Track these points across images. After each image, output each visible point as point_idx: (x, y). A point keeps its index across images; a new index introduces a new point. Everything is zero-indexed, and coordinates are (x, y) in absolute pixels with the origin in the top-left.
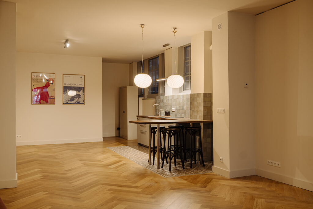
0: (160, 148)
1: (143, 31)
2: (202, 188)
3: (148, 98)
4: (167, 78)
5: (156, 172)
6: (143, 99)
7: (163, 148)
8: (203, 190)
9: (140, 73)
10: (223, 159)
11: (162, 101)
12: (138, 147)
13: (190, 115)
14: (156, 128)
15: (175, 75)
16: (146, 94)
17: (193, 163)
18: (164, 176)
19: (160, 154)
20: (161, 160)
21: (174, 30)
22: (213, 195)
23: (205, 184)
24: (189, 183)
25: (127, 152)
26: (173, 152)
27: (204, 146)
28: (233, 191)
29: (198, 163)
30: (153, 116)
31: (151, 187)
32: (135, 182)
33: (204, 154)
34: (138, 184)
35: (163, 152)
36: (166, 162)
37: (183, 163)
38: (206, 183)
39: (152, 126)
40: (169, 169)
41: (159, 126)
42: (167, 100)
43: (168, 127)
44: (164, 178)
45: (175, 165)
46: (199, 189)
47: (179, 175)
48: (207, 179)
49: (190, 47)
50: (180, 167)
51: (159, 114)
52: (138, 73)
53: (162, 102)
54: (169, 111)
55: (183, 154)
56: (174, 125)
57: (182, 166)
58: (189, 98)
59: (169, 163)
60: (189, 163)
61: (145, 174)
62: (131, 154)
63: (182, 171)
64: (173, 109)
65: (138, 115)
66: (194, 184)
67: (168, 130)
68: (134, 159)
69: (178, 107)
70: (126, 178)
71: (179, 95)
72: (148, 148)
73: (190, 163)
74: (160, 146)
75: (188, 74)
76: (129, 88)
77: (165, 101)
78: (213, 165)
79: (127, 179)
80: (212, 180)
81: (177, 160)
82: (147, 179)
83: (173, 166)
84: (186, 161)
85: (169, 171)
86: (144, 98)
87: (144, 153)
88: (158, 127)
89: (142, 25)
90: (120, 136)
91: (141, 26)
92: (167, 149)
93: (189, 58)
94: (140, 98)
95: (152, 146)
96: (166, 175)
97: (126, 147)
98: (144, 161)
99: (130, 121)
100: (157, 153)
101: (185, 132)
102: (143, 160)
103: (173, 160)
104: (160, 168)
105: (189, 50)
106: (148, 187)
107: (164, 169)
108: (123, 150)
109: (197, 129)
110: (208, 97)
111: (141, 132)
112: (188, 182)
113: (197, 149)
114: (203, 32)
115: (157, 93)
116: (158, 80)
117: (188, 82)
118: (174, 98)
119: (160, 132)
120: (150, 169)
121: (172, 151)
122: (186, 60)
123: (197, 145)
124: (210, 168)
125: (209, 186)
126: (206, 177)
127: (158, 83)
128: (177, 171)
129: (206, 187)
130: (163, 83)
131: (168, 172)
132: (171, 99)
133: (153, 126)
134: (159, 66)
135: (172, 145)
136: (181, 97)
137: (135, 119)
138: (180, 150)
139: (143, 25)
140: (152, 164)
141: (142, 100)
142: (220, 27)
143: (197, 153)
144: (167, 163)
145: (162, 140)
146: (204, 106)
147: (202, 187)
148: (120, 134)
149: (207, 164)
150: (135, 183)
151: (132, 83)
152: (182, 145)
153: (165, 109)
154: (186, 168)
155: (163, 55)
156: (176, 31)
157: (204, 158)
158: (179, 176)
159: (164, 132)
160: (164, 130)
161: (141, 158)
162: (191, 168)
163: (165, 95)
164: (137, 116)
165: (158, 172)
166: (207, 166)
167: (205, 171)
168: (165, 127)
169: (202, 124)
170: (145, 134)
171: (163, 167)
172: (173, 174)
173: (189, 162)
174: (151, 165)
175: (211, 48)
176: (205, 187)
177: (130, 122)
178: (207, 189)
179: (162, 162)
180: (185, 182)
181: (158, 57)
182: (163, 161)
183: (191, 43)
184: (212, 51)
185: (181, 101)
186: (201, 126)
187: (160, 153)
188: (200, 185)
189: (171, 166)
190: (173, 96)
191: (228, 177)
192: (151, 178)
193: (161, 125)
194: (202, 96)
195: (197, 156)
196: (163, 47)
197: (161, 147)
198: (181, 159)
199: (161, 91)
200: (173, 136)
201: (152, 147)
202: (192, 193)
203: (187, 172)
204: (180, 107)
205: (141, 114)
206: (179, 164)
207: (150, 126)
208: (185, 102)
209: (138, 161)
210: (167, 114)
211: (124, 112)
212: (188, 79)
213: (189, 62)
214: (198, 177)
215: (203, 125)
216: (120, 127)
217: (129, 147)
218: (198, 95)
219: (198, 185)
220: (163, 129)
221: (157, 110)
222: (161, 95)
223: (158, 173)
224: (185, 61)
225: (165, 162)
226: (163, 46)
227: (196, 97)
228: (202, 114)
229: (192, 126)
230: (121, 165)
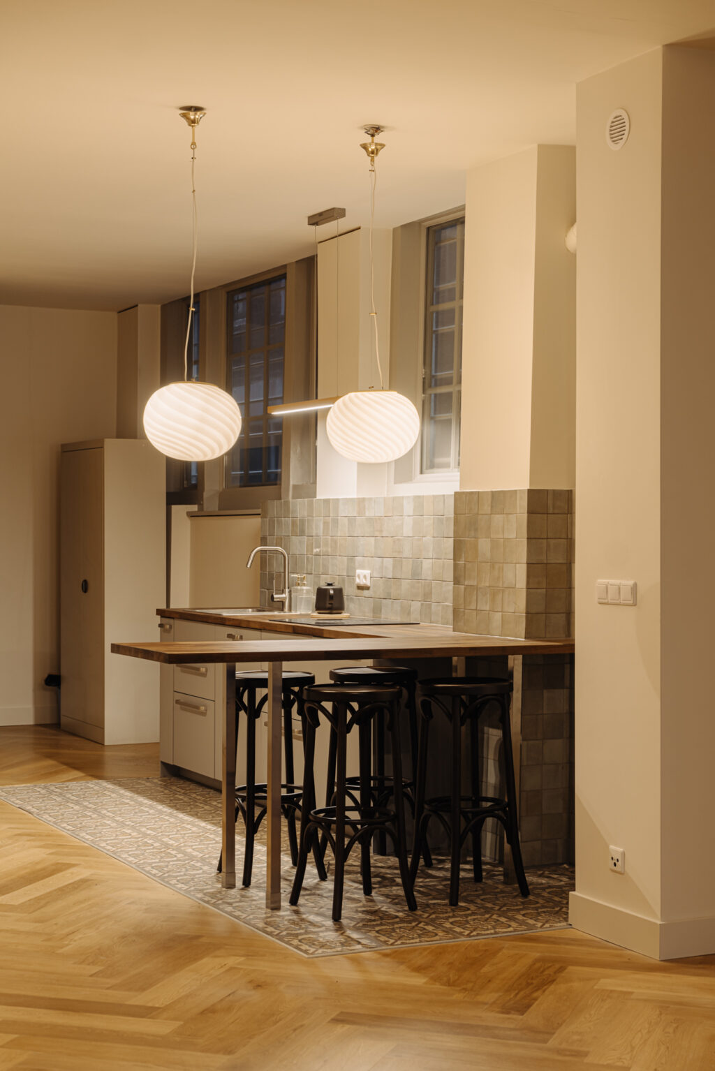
0: (284, 792)
1: (194, 144)
2: (508, 1013)
3: (220, 509)
4: (333, 400)
5: (261, 925)
6: (191, 515)
7: (298, 796)
8: (512, 1026)
9: (180, 379)
10: (624, 854)
11: (300, 529)
12: (166, 787)
13: (456, 612)
14: (263, 683)
15: (371, 388)
16: (212, 487)
17: (462, 874)
18: (304, 947)
19: (285, 829)
20: (286, 861)
21: (368, 139)
22: (559, 1052)
23: (522, 993)
24: (437, 986)
25: (104, 817)
26: (354, 816)
27: (528, 781)
28: (671, 1030)
29: (491, 875)
30: (249, 614)
31: (229, 1009)
32: (144, 984)
33: (527, 827)
34: (157, 996)
35: (298, 813)
36: (315, 871)
37: (409, 877)
38: (528, 984)
39: (240, 674)
40: (330, 913)
41: (276, 672)
42: (326, 524)
43: (333, 675)
44: (301, 961)
45: (368, 891)
46: (491, 1018)
47: (385, 942)
48: (538, 965)
49: (459, 227)
50: (394, 899)
51: (281, 605)
52: (164, 381)
53: (302, 533)
54: (337, 586)
55: (410, 826)
56: (365, 667)
57: (399, 891)
58: (452, 515)
59: (331, 877)
60: (445, 879)
61: (198, 937)
62: (123, 825)
63: (402, 921)
64: (363, 575)
65: (164, 607)
66: (465, 990)
67: (328, 697)
68: (135, 856)
69: (389, 563)
70: (93, 963)
71: (394, 499)
72: (220, 791)
73: (448, 875)
74: (284, 781)
75: (448, 382)
76: (113, 450)
77: (317, 527)
78: (573, 887)
79: (96, 969)
80: (561, 969)
81: (375, 859)
82: (210, 965)
83: (356, 896)
84: (429, 864)
85: (330, 923)
86: (201, 508)
87: (197, 821)
88: (274, 680)
89: (189, 108)
90: (63, 720)
91: (184, 116)
92: (321, 802)
93: (452, 291)
94: (179, 511)
95: (241, 781)
96: (311, 942)
97: (93, 785)
98: (194, 868)
99: (118, 641)
100: (266, 823)
101: (426, 705)
102: (192, 858)
103: (354, 859)
104: (285, 904)
105: (453, 246)
106: (210, 1011)
107: (302, 909)
108: (77, 803)
109: (489, 688)
110: (551, 511)
111: (178, 702)
112: (435, 979)
113: (487, 799)
114: (534, 147)
115: (274, 480)
116: (278, 412)
117: (449, 421)
118: (369, 513)
119: (287, 706)
120: (229, 909)
121: (351, 809)
122: (438, 303)
123: (491, 776)
124: (558, 904)
125: (546, 1001)
126: (534, 953)
127: (279, 424)
128: (374, 920)
129: (529, 1006)
130: (310, 426)
131: (327, 930)
132: (352, 520)
133: (244, 671)
134: (284, 326)
135: (348, 775)
136: (408, 508)
137: (149, 633)
138: (392, 808)
139: (197, 109)
140: (239, 883)
141: (187, 522)
142: (618, 130)
143: (489, 822)
144: (323, 877)
145: (298, 747)
146: (528, 564)
147: (506, 1010)
148: (63, 712)
149: (544, 881)
150: (142, 989)
151: (129, 427)
152: (407, 778)
153: (318, 576)
154: (428, 905)
155: (309, 264)
156: (383, 146)
157: (524, 848)
158: (387, 949)
159: (306, 705)
160: (305, 697)
161: (178, 849)
162: (454, 902)
163: (319, 497)
164: (159, 612)
165: (270, 929)
166: (538, 895)
167: (531, 922)
168: (312, 679)
169: (516, 663)
170: (204, 714)
171: (301, 901)
172: (355, 936)
173: (442, 871)
174: (231, 886)
175: (572, 239)
176: (523, 1008)
177: (117, 649)
178: (533, 1017)
179: (294, 871)
180: (419, 980)
181: (284, 276)
182: (300, 864)
183: (463, 208)
184: (574, 255)
185: (407, 530)
186: (511, 675)
187: (284, 822)
188: (496, 995)
189: (345, 895)
190: (361, 502)
191: (651, 951)
192: (232, 961)
193: (292, 670)
194: (522, 504)
195: (488, 839)
196: (310, 224)
197: (290, 790)
198: (400, 853)
199: (293, 474)
200: (356, 728)
201: (241, 789)
202: (451, 1042)
203: (430, 928)
204: (398, 562)
205: (181, 601)
206: (386, 881)
207: (231, 673)
208: (429, 538)
209: (159, 868)
210: (329, 600)
211: (85, 587)
212: (449, 410)
213: (453, 311)
214: (488, 953)
215: (524, 664)
216: (64, 672)
217: (110, 786)
218: (499, 499)
219: (489, 997)
220: (301, 690)
221: (271, 579)
222: (294, 498)
223: (270, 934)
224: (433, 309)
225: (311, 870)
226: (310, 218)
227: (486, 508)
228: (517, 603)
229: (461, 673)
230: (63, 891)
